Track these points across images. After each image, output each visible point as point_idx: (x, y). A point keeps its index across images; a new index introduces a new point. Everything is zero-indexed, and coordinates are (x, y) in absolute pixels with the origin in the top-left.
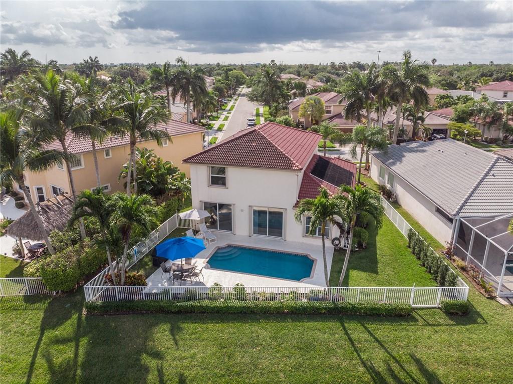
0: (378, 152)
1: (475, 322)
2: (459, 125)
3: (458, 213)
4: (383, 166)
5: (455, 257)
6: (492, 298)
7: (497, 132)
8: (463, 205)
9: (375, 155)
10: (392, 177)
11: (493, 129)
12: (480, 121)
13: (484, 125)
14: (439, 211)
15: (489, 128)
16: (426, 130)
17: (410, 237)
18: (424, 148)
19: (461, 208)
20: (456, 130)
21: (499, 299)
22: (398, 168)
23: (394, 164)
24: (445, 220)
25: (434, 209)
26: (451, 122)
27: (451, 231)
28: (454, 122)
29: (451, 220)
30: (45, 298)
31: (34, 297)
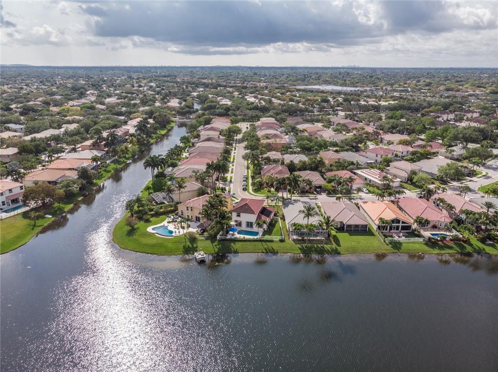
1: (284, 242)
2: (327, 185)
5: (288, 232)
19: (290, 222)
21: (290, 239)
28: (326, 183)
30: (209, 239)
31: (207, 239)
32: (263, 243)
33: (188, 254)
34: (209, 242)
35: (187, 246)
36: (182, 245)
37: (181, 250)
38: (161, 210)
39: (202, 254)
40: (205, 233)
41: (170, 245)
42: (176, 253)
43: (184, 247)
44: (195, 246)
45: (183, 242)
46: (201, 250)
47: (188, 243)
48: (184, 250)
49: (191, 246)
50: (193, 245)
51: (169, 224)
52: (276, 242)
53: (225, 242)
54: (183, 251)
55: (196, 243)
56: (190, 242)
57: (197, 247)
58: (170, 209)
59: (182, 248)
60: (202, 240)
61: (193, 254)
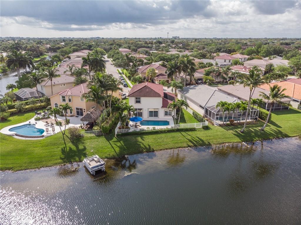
0: (180, 90)
1: (209, 129)
2: (207, 77)
3: (205, 106)
4: (183, 94)
5: (205, 118)
6: (213, 125)
7: (220, 79)
8: (206, 104)
9: (179, 91)
10: (186, 98)
11: (219, 78)
12: (214, 75)
13: (216, 76)
14: (200, 106)
15: (217, 78)
16: (194, 79)
17: (193, 114)
18: (195, 88)
19: (206, 105)
20: (206, 79)
21: (215, 125)
22: (188, 95)
23: (186, 93)
24: (202, 108)
25: (199, 106)
26: (204, 76)
27: (204, 111)
28: (205, 76)
29: (203, 108)
30: (102, 135)
31: (99, 135)
32: (183, 133)
33: (71, 163)
34: (103, 140)
35: (68, 149)
36: (60, 149)
37: (59, 157)
38: (27, 107)
39: (96, 159)
40: (96, 128)
41: (38, 151)
42: (49, 163)
43: (63, 151)
44: (81, 147)
45: (61, 144)
46: (93, 154)
47: (70, 145)
48: (63, 156)
49: (74, 148)
50: (77, 147)
51: (37, 122)
52: (199, 130)
53: (129, 137)
54: (61, 158)
55: (83, 143)
56: (73, 142)
57: (85, 149)
58: (39, 104)
59: (60, 153)
60: (91, 138)
61: (81, 161)
